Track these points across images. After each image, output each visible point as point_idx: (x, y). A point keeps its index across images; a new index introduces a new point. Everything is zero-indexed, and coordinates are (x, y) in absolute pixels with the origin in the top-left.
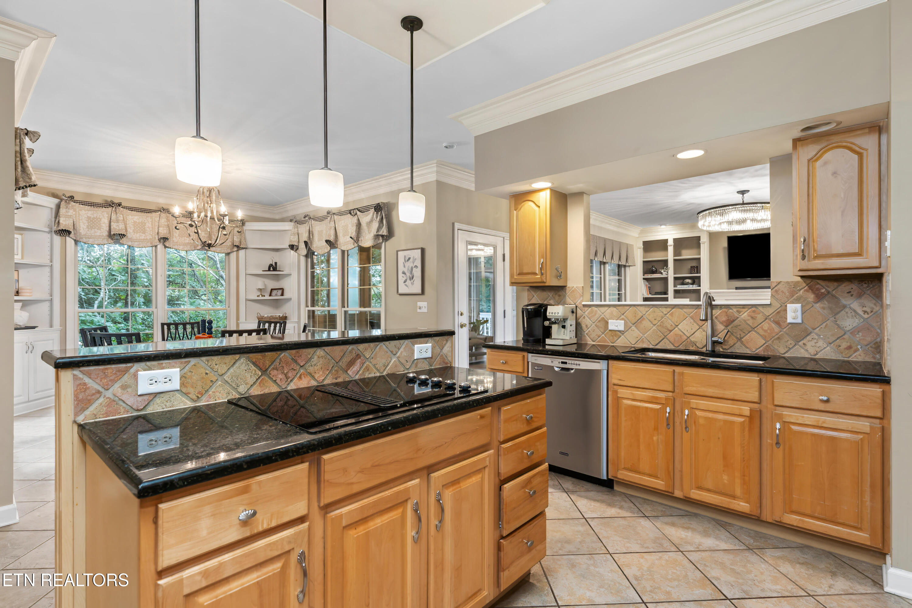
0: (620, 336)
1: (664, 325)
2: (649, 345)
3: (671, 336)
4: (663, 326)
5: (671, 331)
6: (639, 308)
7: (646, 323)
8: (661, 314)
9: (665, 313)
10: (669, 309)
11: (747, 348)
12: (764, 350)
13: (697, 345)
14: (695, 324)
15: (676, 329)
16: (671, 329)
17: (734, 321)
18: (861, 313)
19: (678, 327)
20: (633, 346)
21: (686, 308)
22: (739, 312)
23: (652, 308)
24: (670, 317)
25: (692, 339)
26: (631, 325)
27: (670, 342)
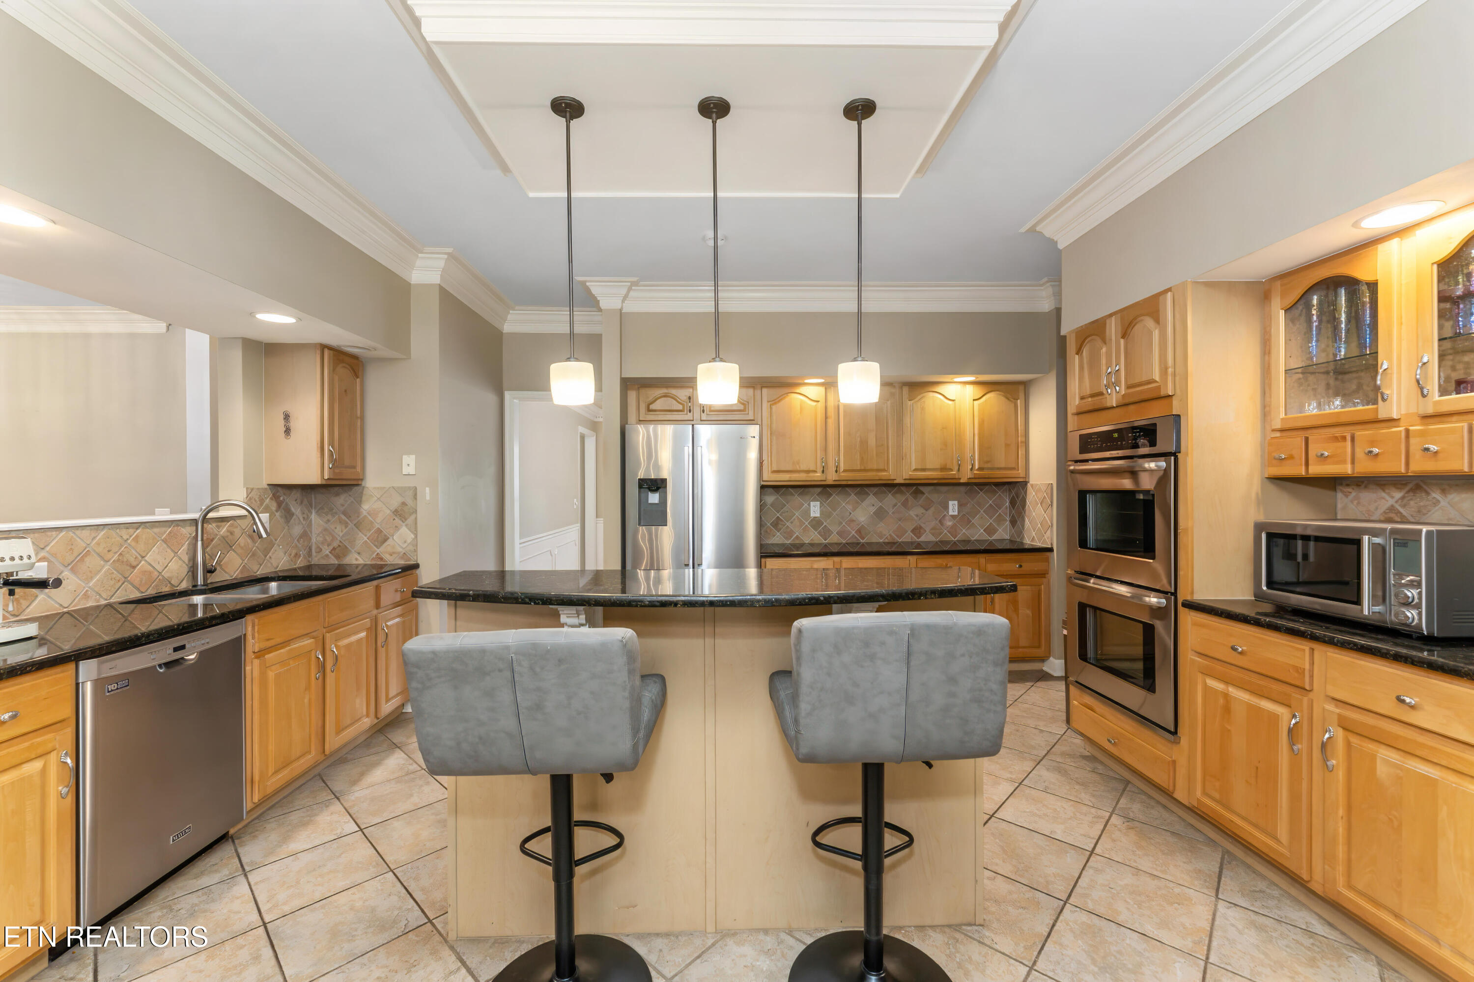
0: (37, 596)
1: (125, 560)
2: (98, 601)
3: (135, 574)
4: (123, 562)
5: (134, 567)
6: (78, 532)
7: (92, 561)
8: (118, 539)
9: (125, 537)
10: (131, 531)
11: (226, 572)
12: (242, 572)
13: (173, 582)
14: (169, 550)
15: (143, 562)
16: (134, 564)
17: (212, 540)
18: (302, 519)
19: (146, 558)
20: (65, 610)
21: (157, 527)
22: (218, 527)
23: (102, 530)
24: (133, 544)
25: (166, 574)
26: (62, 568)
27: (134, 586)
